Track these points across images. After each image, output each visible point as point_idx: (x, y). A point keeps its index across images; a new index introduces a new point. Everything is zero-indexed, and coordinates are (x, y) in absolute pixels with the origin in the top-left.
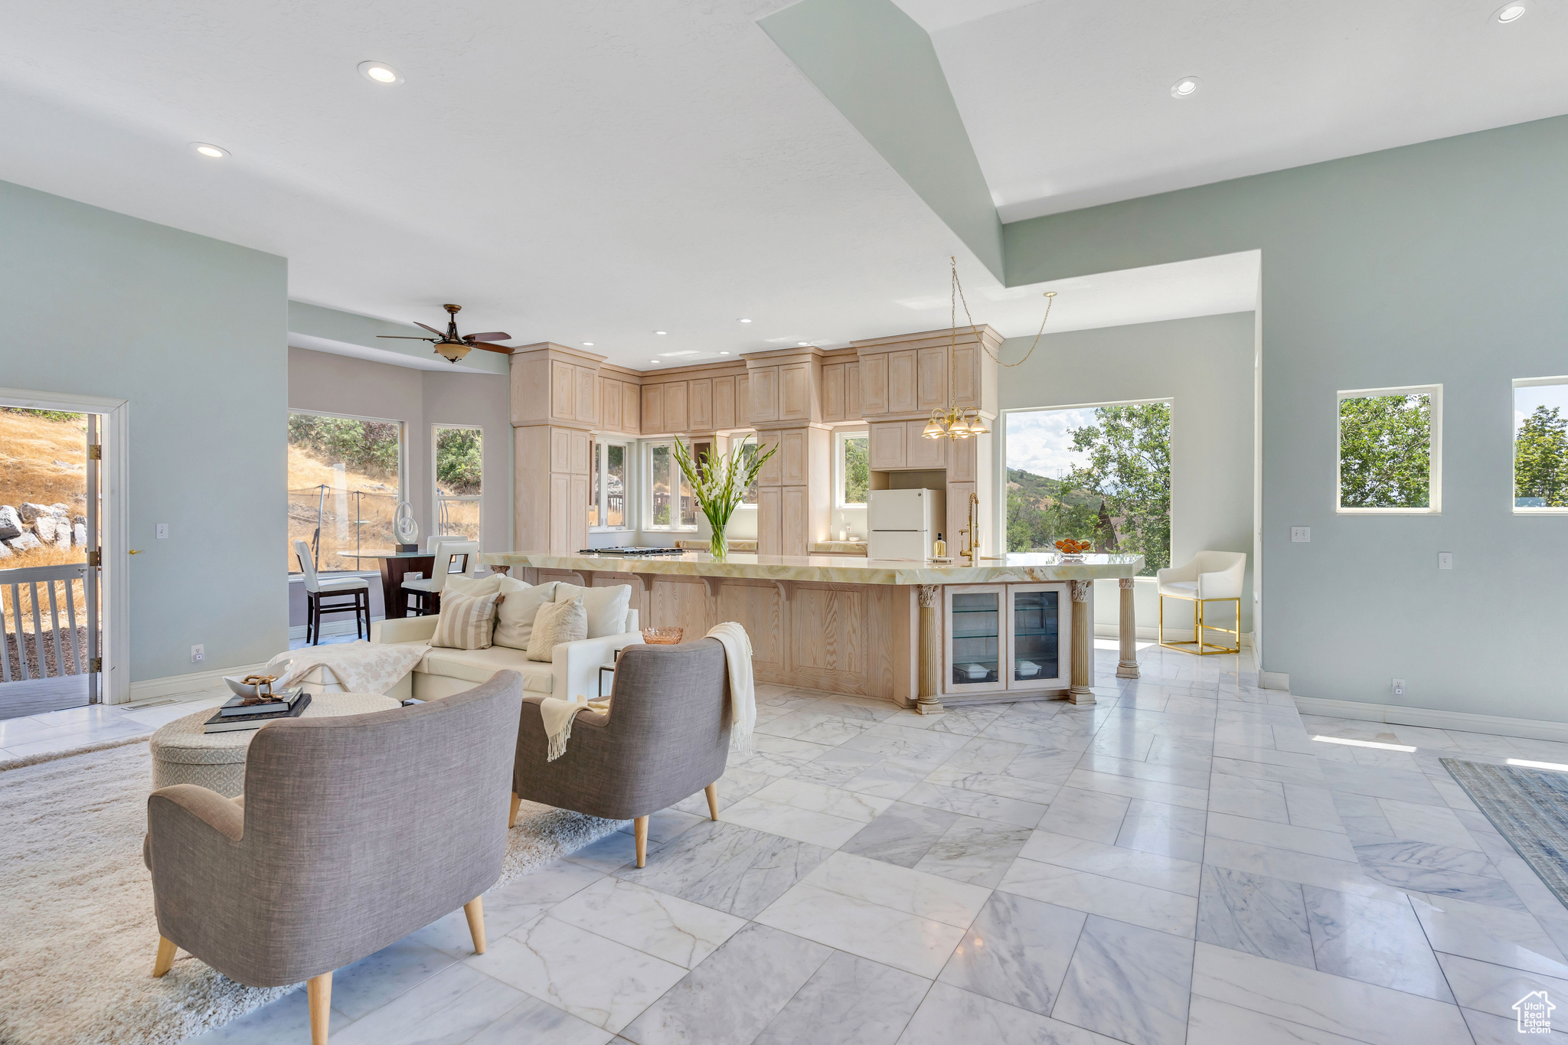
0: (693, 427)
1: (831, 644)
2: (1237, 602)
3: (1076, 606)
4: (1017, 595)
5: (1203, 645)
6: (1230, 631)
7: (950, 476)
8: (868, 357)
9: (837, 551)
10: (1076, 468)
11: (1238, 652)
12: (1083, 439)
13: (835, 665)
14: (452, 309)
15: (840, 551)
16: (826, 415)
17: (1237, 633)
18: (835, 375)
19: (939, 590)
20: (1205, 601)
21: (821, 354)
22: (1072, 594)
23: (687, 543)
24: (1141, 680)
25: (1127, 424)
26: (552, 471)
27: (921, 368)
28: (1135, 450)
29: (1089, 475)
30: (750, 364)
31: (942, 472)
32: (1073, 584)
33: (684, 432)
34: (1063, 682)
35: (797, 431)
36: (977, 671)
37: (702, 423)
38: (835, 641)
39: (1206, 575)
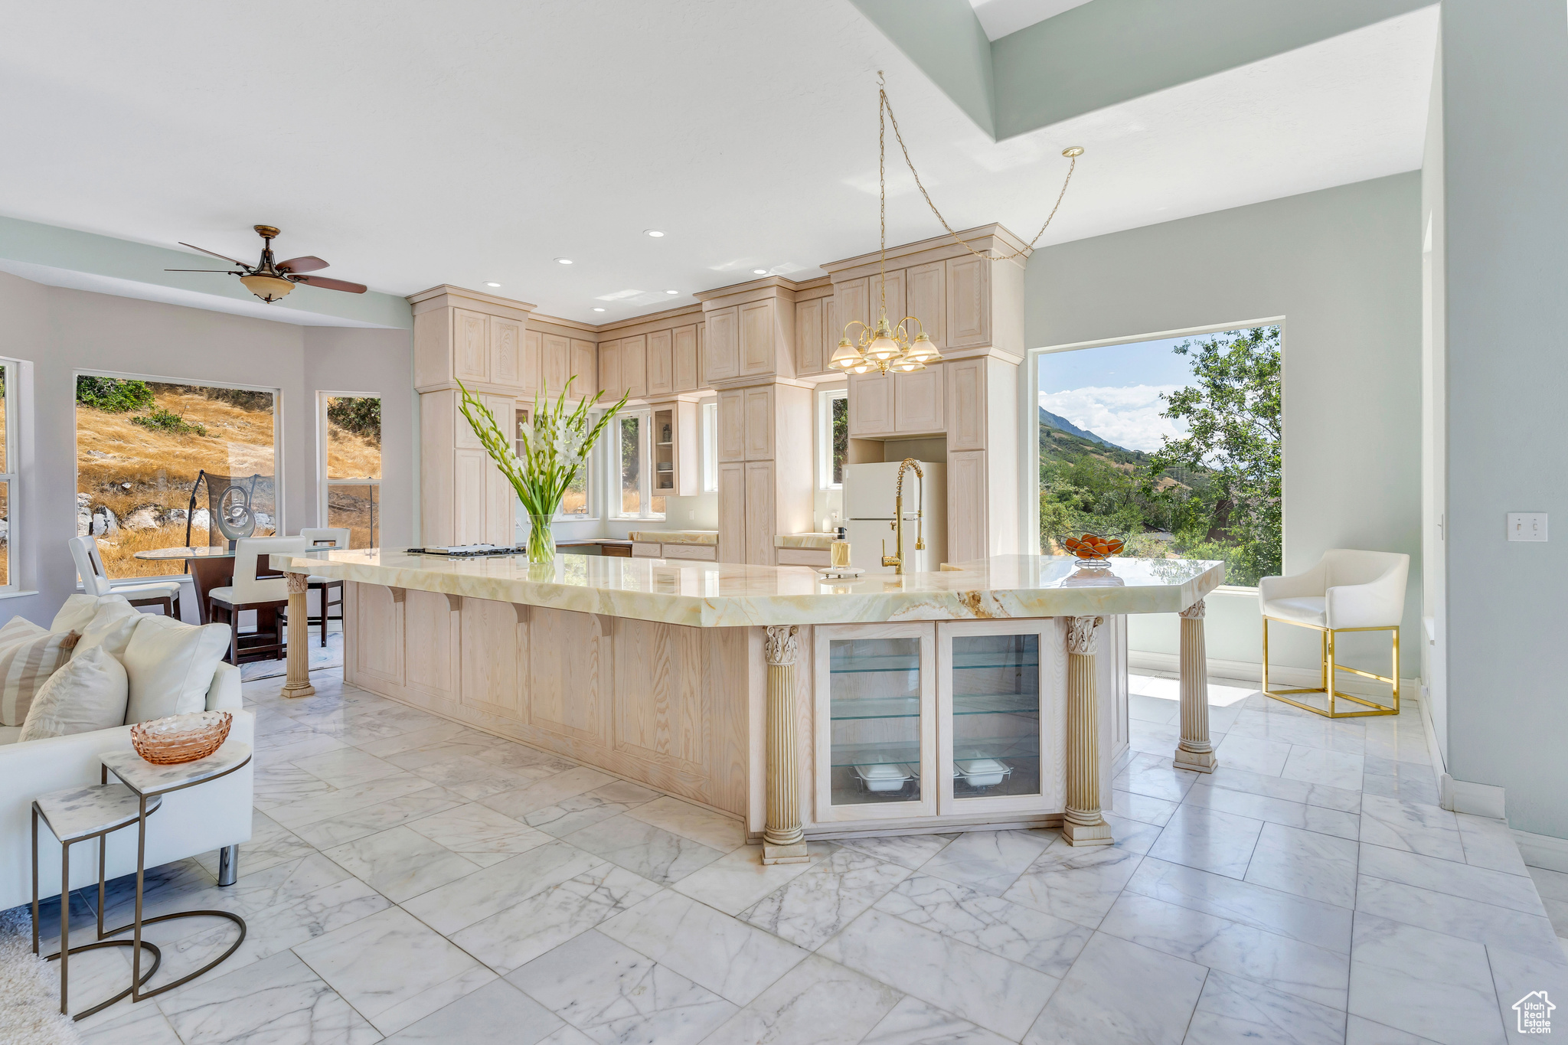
0: (652, 391)
1: (662, 712)
2: (1394, 632)
3: (1075, 662)
4: (956, 640)
5: (1336, 694)
6: (1382, 679)
7: (951, 444)
8: (843, 285)
9: (809, 546)
10: (1169, 441)
11: (1395, 712)
12: (1181, 405)
13: (667, 746)
14: (267, 233)
15: (813, 546)
16: (800, 367)
17: (1394, 682)
18: (810, 314)
19: (806, 633)
20: (1339, 630)
21: (792, 287)
22: (1068, 639)
23: (642, 534)
24: (1218, 773)
25: (1237, 385)
26: (457, 446)
27: (911, 294)
28: (1248, 416)
29: (1188, 447)
30: (707, 305)
31: (941, 438)
32: (1068, 622)
33: (643, 397)
34: (1050, 799)
35: (762, 389)
36: (884, 777)
37: (662, 385)
38: (667, 707)
39: (1339, 590)
